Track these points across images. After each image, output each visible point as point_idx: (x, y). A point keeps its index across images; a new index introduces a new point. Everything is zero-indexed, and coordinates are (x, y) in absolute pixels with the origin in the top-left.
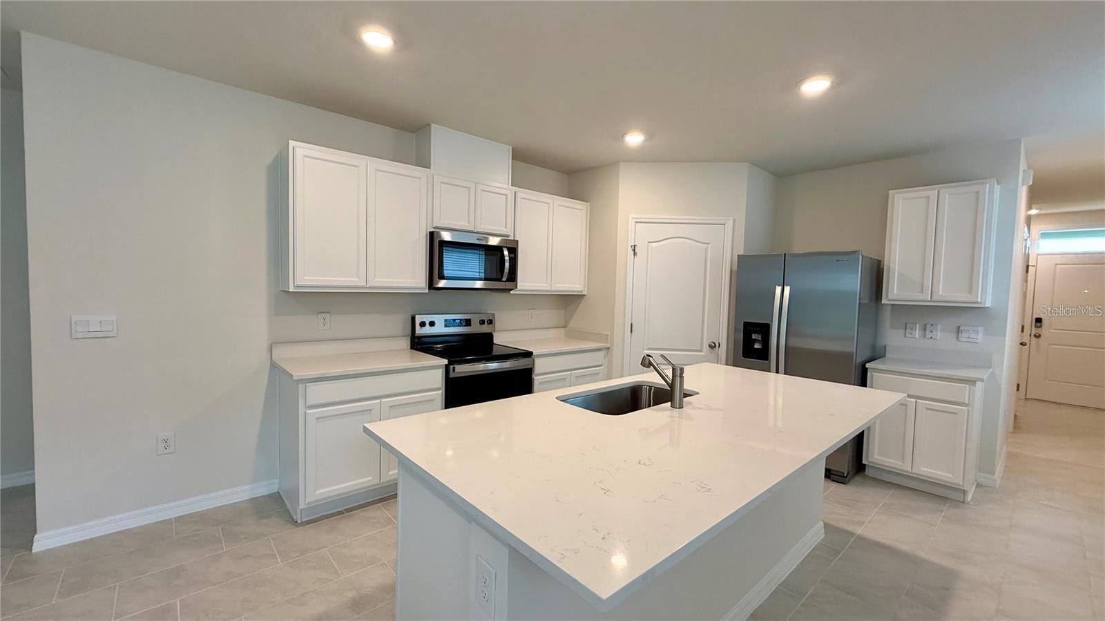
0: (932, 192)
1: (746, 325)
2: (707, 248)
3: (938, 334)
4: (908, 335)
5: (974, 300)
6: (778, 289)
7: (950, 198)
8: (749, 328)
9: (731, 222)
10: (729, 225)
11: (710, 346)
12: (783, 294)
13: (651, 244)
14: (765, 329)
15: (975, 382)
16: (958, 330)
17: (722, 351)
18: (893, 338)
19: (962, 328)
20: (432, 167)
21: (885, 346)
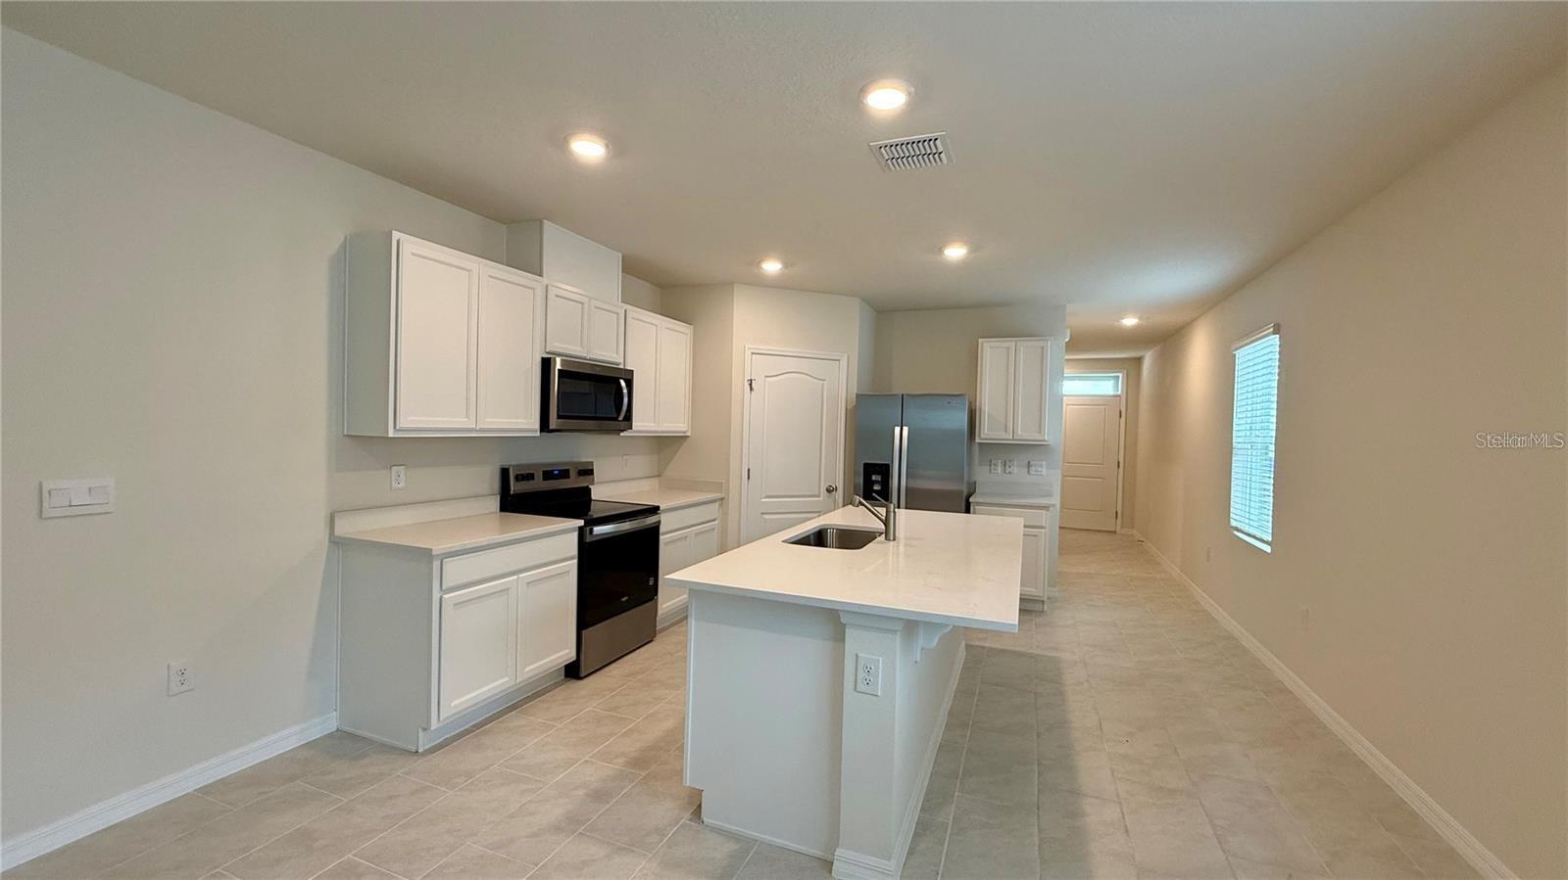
0: (1010, 343)
1: (866, 466)
2: (823, 385)
3: (1015, 469)
4: (993, 471)
5: (1042, 438)
6: (897, 430)
7: (1025, 348)
8: (870, 469)
9: (846, 357)
10: (844, 361)
11: (828, 491)
12: (901, 434)
13: (768, 379)
14: (884, 470)
15: (1048, 507)
16: (1029, 465)
17: (839, 495)
18: (982, 474)
19: (1032, 463)
20: (544, 275)
21: (975, 483)
